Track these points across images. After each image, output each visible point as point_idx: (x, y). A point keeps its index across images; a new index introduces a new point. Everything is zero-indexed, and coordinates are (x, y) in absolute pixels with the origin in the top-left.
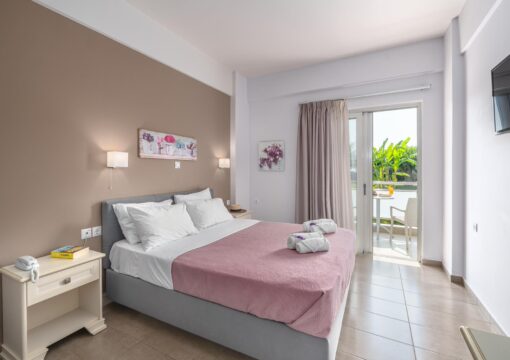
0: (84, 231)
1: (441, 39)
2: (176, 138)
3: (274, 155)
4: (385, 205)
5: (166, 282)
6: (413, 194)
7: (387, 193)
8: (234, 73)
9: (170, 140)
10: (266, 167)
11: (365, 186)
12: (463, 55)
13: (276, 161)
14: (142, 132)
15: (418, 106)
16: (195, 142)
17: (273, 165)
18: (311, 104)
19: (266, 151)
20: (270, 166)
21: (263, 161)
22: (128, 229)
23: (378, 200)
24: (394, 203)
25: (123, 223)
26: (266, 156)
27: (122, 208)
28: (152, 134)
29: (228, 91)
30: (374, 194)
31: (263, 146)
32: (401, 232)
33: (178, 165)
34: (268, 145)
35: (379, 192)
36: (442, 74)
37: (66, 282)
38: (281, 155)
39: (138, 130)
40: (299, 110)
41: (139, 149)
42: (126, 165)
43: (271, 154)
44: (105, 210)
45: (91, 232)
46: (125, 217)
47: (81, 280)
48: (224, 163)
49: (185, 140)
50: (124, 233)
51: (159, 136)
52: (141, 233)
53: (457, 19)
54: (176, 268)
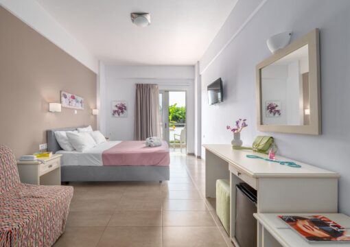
0: (40, 146)
2: (76, 97)
3: (121, 109)
8: (99, 62)
9: (73, 97)
10: (116, 115)
11: (166, 125)
12: (200, 76)
13: (122, 112)
14: (62, 93)
15: (186, 91)
16: (82, 99)
17: (121, 114)
19: (116, 106)
20: (119, 114)
21: (115, 112)
22: (65, 144)
24: (176, 133)
25: (61, 141)
26: (116, 109)
27: (63, 134)
28: (67, 94)
29: (97, 73)
31: (115, 104)
32: (178, 146)
33: (76, 112)
34: (118, 103)
36: (194, 80)
37: (51, 166)
38: (125, 109)
39: (61, 92)
40: (135, 87)
41: (61, 102)
42: (60, 110)
43: (120, 108)
44: (49, 135)
45: (43, 146)
46: (63, 138)
47: (55, 166)
48: (95, 112)
49: (80, 99)
50: (62, 146)
51: (69, 95)
52: (75, 145)
53: (198, 62)
54: (105, 156)
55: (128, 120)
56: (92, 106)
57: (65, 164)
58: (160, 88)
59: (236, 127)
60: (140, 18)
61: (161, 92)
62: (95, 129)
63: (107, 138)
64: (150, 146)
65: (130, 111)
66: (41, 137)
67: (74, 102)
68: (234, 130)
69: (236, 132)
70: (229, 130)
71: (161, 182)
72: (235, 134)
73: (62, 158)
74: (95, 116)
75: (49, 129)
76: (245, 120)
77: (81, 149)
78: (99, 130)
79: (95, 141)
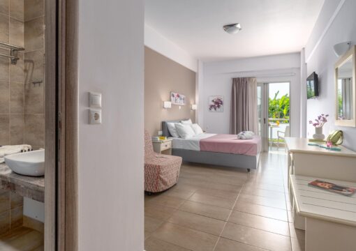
1: (299, 53)
2: (180, 95)
3: (218, 104)
4: (275, 130)
5: (197, 148)
6: (288, 125)
7: (276, 124)
8: (198, 61)
9: (178, 96)
10: (213, 110)
11: (265, 119)
12: (306, 64)
13: (219, 106)
14: (172, 93)
15: (290, 82)
16: (184, 97)
17: (217, 109)
18: (239, 79)
19: (213, 101)
20: (215, 109)
21: (212, 106)
23: (271, 128)
24: (279, 130)
25: (171, 130)
26: (213, 104)
27: (172, 125)
29: (195, 70)
30: (269, 125)
31: (212, 99)
33: (180, 107)
34: (215, 98)
35: (272, 124)
36: (299, 69)
37: (167, 146)
38: (222, 104)
39: (170, 93)
40: (232, 81)
41: (170, 100)
42: (170, 107)
43: (216, 103)
44: (164, 125)
45: (160, 133)
46: (172, 128)
47: (169, 147)
48: (194, 107)
49: (182, 96)
50: (172, 134)
51: (175, 95)
52: (180, 133)
53: (304, 49)
54: (202, 143)
55: (224, 115)
56: (192, 102)
57: (174, 147)
58: (259, 80)
59: (316, 122)
60: (232, 28)
61: (259, 84)
62: (194, 122)
63: (204, 131)
64: (241, 139)
65: (227, 106)
66: (159, 126)
67: (178, 99)
68: (315, 125)
69: (317, 126)
70: (312, 125)
71: (249, 170)
72: (316, 128)
73: (172, 141)
74: (194, 111)
75: (163, 120)
76: (327, 116)
77: (184, 137)
78: (198, 123)
79: (194, 131)
